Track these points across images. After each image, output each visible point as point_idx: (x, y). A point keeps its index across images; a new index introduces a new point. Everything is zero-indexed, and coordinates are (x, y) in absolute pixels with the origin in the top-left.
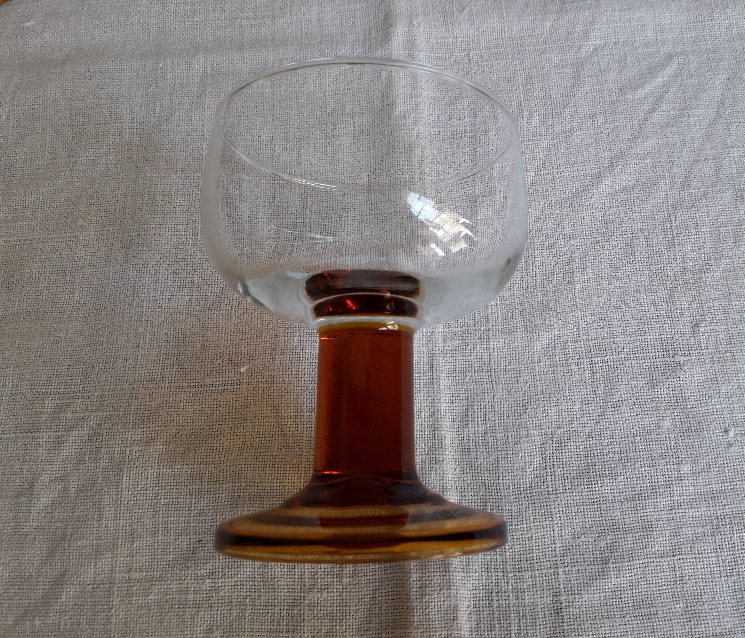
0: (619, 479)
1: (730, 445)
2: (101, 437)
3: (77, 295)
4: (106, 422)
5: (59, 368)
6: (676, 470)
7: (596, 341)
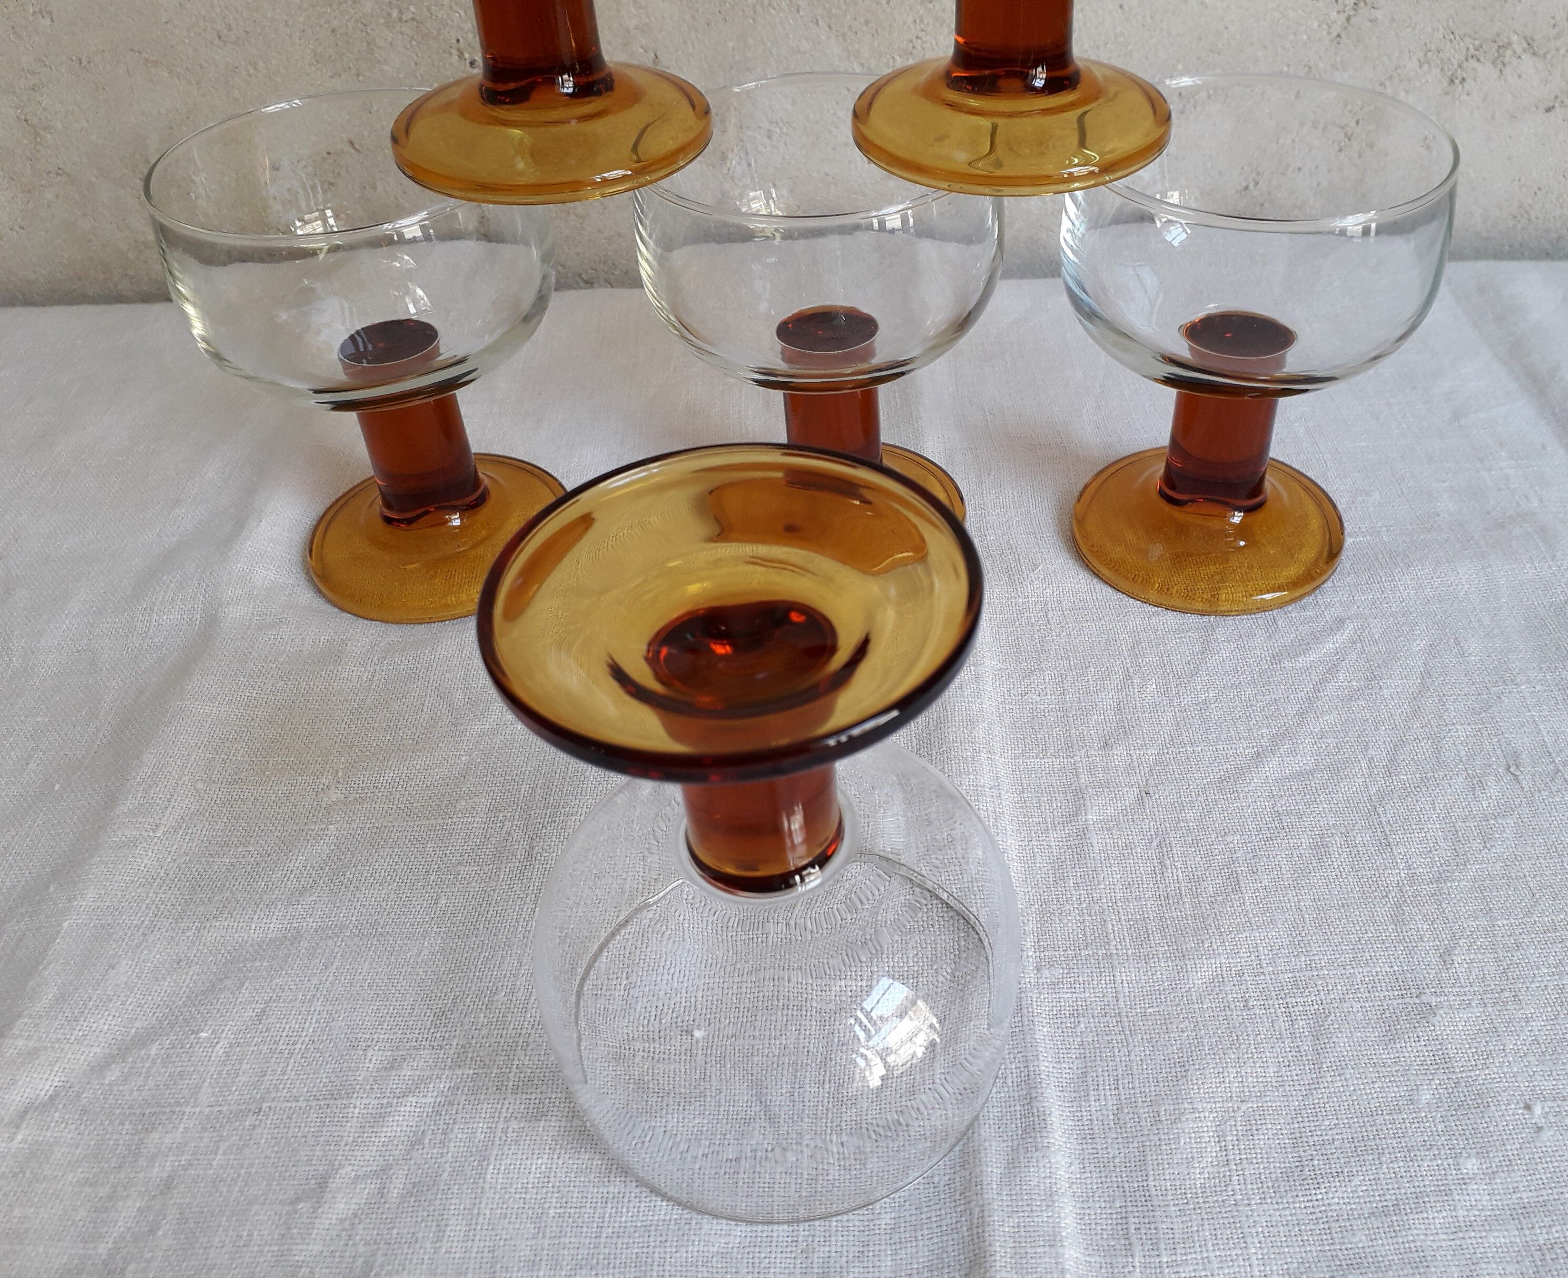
0: (1356, 1181)
1: (1540, 1129)
2: (455, 1107)
3: (443, 901)
4: (468, 1084)
5: (398, 1003)
6: (1452, 1167)
7: (1290, 975)
